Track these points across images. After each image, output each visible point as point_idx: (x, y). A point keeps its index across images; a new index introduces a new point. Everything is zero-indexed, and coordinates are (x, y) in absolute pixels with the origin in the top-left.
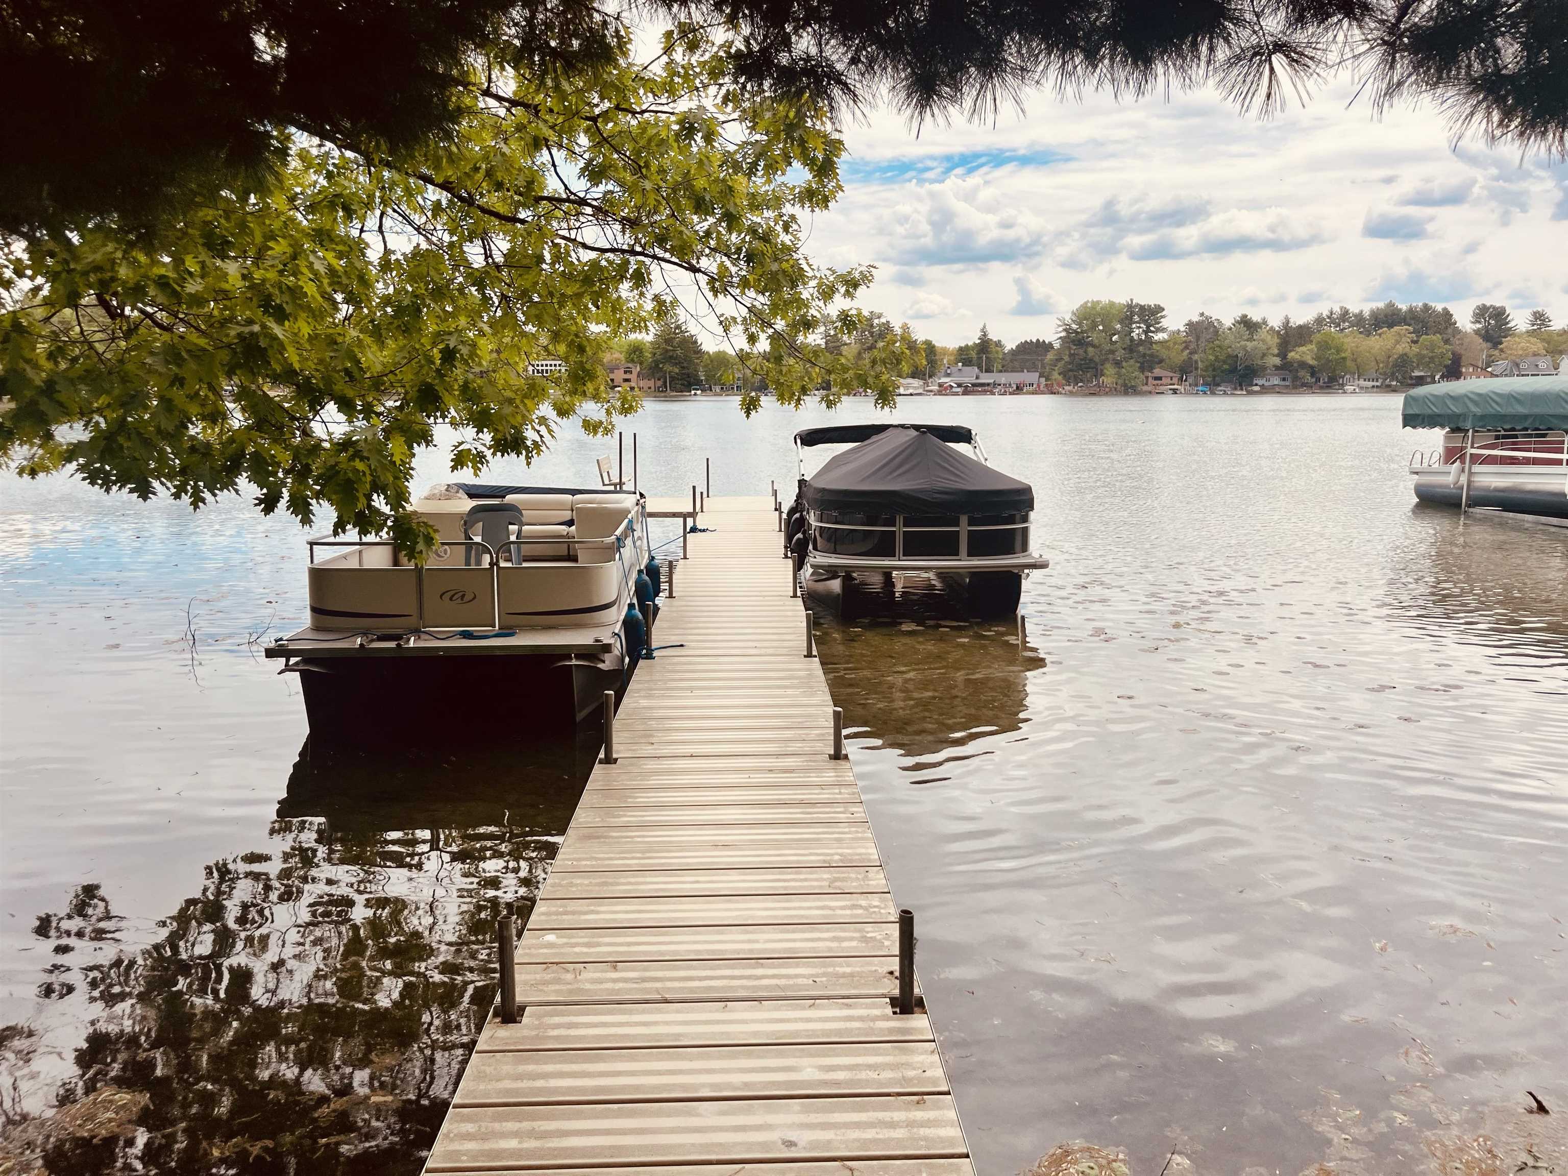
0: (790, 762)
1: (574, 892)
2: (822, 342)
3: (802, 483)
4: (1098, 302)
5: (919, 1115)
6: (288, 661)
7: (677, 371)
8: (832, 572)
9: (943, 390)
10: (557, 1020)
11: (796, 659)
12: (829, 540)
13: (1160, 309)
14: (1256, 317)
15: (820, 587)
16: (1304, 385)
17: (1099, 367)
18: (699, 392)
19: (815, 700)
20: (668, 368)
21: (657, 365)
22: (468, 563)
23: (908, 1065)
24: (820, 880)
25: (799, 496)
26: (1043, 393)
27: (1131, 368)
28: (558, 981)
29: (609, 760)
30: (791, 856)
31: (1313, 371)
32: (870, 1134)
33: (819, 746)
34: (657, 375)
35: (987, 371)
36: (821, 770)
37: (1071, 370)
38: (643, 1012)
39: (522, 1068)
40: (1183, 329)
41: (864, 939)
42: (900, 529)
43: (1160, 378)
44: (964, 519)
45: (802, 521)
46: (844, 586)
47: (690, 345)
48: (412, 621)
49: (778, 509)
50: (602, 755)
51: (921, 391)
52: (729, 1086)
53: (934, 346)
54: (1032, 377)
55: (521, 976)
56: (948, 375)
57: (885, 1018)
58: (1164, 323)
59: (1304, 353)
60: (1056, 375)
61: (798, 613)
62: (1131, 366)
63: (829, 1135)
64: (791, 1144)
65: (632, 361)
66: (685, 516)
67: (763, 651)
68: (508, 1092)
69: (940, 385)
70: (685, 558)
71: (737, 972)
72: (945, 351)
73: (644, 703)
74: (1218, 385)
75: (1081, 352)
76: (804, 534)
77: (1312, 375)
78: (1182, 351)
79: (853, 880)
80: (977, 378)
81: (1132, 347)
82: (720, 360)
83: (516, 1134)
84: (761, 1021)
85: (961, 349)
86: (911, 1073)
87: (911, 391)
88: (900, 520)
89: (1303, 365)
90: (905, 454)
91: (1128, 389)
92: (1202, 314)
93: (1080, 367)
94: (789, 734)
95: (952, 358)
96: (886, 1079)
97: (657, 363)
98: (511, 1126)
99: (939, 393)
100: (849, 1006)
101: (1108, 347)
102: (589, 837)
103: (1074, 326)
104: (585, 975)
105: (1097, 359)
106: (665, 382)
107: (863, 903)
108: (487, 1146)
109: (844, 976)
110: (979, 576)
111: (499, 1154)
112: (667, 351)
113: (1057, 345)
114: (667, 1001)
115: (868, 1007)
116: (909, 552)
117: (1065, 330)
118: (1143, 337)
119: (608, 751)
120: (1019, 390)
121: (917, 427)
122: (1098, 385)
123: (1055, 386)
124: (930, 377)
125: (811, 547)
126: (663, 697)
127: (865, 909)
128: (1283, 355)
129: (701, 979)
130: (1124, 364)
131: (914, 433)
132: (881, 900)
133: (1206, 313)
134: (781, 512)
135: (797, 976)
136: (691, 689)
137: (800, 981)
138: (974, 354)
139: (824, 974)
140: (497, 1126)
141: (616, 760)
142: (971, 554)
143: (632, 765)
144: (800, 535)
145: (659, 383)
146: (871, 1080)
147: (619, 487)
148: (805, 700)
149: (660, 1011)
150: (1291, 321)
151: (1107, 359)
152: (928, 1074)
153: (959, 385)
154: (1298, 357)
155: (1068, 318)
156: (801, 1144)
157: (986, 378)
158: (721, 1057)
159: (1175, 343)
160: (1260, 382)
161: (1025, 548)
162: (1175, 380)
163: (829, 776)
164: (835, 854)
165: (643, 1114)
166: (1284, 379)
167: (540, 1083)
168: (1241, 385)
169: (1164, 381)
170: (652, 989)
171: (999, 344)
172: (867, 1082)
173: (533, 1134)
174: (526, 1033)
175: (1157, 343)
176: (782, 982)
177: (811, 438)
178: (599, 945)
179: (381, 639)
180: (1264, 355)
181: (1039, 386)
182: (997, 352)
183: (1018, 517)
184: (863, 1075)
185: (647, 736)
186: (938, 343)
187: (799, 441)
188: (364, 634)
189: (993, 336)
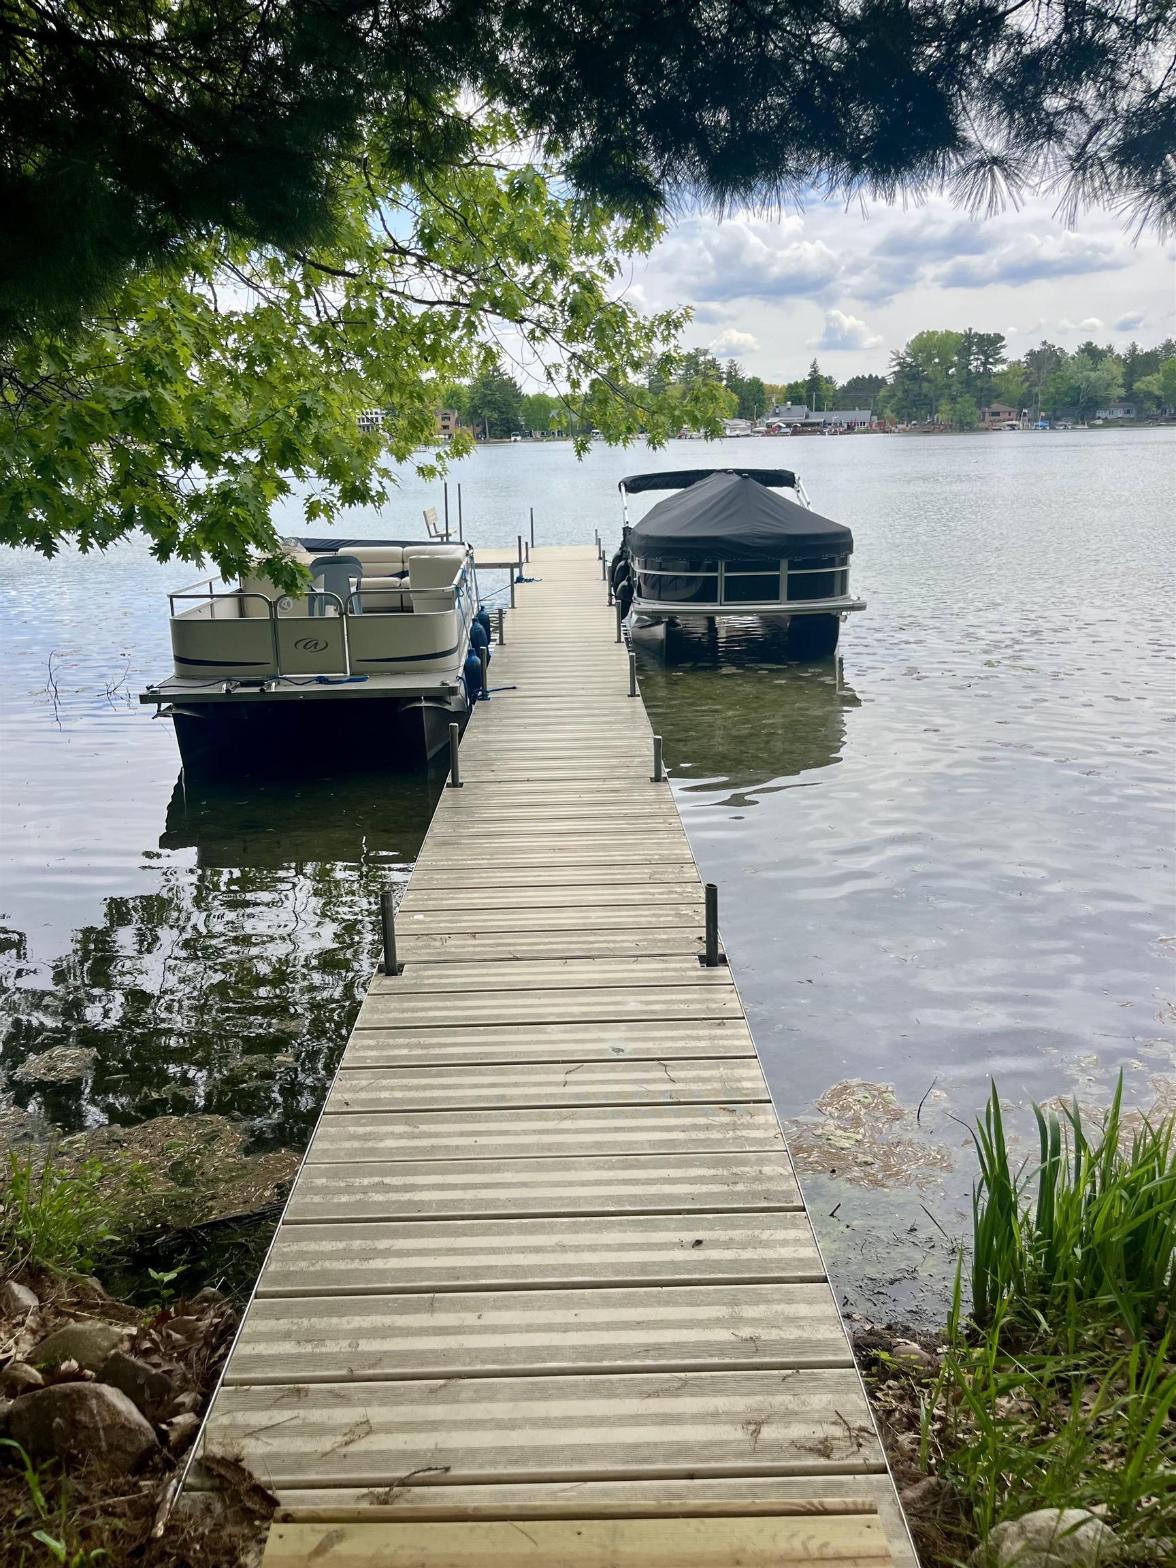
0: (615, 784)
1: (434, 884)
2: (646, 382)
3: (626, 530)
4: (934, 333)
5: (719, 1032)
6: (159, 706)
7: (496, 416)
8: (656, 618)
9: (772, 431)
10: (430, 973)
11: (620, 698)
12: (653, 587)
13: (1000, 338)
14: (1102, 346)
15: (645, 634)
16: (1148, 418)
17: (935, 403)
18: (519, 438)
19: (639, 733)
20: (486, 413)
21: (475, 412)
22: (311, 613)
23: (712, 1000)
24: (643, 873)
25: (624, 544)
26: (875, 432)
27: (967, 403)
28: (428, 947)
29: (456, 784)
30: (617, 856)
31: (1159, 402)
32: (681, 1044)
33: (642, 771)
34: (476, 422)
35: (816, 410)
36: (645, 790)
37: (904, 407)
38: (499, 967)
39: (406, 1005)
40: (1023, 360)
41: (679, 915)
42: (721, 574)
43: (997, 414)
44: (784, 564)
45: (626, 570)
46: (668, 632)
47: (509, 387)
48: (270, 669)
49: (602, 558)
50: (449, 780)
51: (748, 432)
52: (571, 1014)
53: (762, 384)
54: (863, 415)
55: (400, 944)
56: (777, 415)
57: (695, 969)
58: (1004, 353)
59: (1150, 383)
60: (888, 413)
61: (623, 656)
62: (967, 401)
63: (650, 1045)
64: (619, 1050)
65: (450, 407)
66: (512, 566)
67: (590, 692)
68: (395, 1020)
69: (768, 426)
70: (513, 607)
71: (574, 939)
72: (773, 389)
73: (482, 737)
74: (1059, 419)
75: (915, 387)
76: (629, 580)
77: (1158, 407)
78: (1022, 383)
79: (670, 873)
80: (807, 417)
81: (969, 380)
82: (541, 403)
83: (407, 1046)
84: (594, 972)
85: (790, 386)
86: (714, 1006)
87: (738, 432)
88: (722, 565)
89: (1149, 395)
90: (727, 499)
91: (963, 426)
92: (1045, 343)
93: (914, 404)
94: (614, 761)
95: (781, 396)
96: (696, 1009)
97: (475, 408)
98: (401, 1041)
99: (767, 434)
100: (666, 961)
101: (942, 381)
102: (445, 844)
103: (909, 360)
104: (450, 942)
105: (931, 394)
106: (484, 429)
107: (678, 890)
108: (385, 1053)
109: (661, 940)
110: (798, 619)
111: (394, 1058)
112: (485, 396)
113: (890, 381)
114: (518, 959)
115: (680, 961)
116: (731, 597)
117: (899, 364)
118: (981, 369)
119: (455, 777)
120: (850, 429)
121: (739, 472)
122: (932, 423)
123: (888, 425)
124: (758, 417)
125: (635, 594)
126: (500, 732)
127: (680, 894)
128: (1128, 385)
129: (544, 944)
130: (959, 399)
131: (736, 478)
132: (693, 888)
133: (1049, 342)
134: (605, 561)
135: (623, 941)
136: (525, 725)
137: (625, 945)
138: (803, 392)
139: (644, 940)
140: (391, 1041)
141: (461, 785)
142: (792, 597)
143: (477, 788)
144: (624, 583)
145: (479, 429)
146: (681, 1010)
147: (445, 539)
148: (628, 733)
149: (512, 966)
150: (1139, 348)
151: (942, 395)
152: (728, 1006)
153: (788, 426)
154: (1143, 387)
155: (902, 350)
156: (627, 1051)
157: (816, 418)
158: (563, 996)
159: (1015, 376)
160: (1102, 414)
161: (844, 590)
162: (1013, 415)
163: (651, 795)
164: (655, 854)
165: (504, 1033)
166: (1128, 412)
167: (423, 1014)
168: (1082, 419)
169: (1002, 416)
170: (504, 951)
171: (829, 380)
172: (680, 1011)
173: (419, 1046)
174: (406, 981)
175: (996, 375)
176: (611, 945)
177: (636, 485)
178: (460, 921)
179: (243, 685)
180: (1109, 386)
181: (871, 425)
182: (828, 389)
183: (837, 560)
184: (675, 1007)
185: (487, 765)
186: (766, 380)
187: (623, 488)
188: (228, 680)
189: (824, 372)
